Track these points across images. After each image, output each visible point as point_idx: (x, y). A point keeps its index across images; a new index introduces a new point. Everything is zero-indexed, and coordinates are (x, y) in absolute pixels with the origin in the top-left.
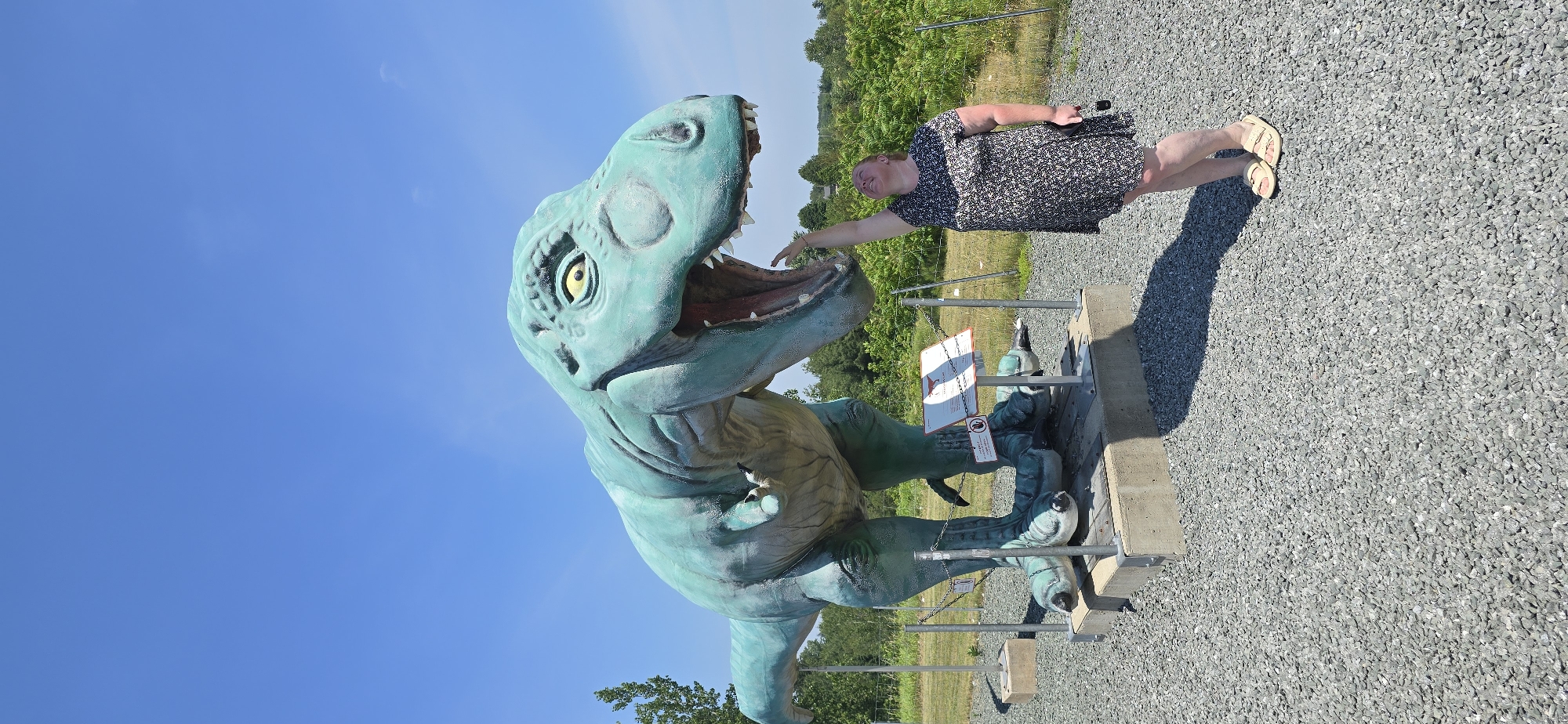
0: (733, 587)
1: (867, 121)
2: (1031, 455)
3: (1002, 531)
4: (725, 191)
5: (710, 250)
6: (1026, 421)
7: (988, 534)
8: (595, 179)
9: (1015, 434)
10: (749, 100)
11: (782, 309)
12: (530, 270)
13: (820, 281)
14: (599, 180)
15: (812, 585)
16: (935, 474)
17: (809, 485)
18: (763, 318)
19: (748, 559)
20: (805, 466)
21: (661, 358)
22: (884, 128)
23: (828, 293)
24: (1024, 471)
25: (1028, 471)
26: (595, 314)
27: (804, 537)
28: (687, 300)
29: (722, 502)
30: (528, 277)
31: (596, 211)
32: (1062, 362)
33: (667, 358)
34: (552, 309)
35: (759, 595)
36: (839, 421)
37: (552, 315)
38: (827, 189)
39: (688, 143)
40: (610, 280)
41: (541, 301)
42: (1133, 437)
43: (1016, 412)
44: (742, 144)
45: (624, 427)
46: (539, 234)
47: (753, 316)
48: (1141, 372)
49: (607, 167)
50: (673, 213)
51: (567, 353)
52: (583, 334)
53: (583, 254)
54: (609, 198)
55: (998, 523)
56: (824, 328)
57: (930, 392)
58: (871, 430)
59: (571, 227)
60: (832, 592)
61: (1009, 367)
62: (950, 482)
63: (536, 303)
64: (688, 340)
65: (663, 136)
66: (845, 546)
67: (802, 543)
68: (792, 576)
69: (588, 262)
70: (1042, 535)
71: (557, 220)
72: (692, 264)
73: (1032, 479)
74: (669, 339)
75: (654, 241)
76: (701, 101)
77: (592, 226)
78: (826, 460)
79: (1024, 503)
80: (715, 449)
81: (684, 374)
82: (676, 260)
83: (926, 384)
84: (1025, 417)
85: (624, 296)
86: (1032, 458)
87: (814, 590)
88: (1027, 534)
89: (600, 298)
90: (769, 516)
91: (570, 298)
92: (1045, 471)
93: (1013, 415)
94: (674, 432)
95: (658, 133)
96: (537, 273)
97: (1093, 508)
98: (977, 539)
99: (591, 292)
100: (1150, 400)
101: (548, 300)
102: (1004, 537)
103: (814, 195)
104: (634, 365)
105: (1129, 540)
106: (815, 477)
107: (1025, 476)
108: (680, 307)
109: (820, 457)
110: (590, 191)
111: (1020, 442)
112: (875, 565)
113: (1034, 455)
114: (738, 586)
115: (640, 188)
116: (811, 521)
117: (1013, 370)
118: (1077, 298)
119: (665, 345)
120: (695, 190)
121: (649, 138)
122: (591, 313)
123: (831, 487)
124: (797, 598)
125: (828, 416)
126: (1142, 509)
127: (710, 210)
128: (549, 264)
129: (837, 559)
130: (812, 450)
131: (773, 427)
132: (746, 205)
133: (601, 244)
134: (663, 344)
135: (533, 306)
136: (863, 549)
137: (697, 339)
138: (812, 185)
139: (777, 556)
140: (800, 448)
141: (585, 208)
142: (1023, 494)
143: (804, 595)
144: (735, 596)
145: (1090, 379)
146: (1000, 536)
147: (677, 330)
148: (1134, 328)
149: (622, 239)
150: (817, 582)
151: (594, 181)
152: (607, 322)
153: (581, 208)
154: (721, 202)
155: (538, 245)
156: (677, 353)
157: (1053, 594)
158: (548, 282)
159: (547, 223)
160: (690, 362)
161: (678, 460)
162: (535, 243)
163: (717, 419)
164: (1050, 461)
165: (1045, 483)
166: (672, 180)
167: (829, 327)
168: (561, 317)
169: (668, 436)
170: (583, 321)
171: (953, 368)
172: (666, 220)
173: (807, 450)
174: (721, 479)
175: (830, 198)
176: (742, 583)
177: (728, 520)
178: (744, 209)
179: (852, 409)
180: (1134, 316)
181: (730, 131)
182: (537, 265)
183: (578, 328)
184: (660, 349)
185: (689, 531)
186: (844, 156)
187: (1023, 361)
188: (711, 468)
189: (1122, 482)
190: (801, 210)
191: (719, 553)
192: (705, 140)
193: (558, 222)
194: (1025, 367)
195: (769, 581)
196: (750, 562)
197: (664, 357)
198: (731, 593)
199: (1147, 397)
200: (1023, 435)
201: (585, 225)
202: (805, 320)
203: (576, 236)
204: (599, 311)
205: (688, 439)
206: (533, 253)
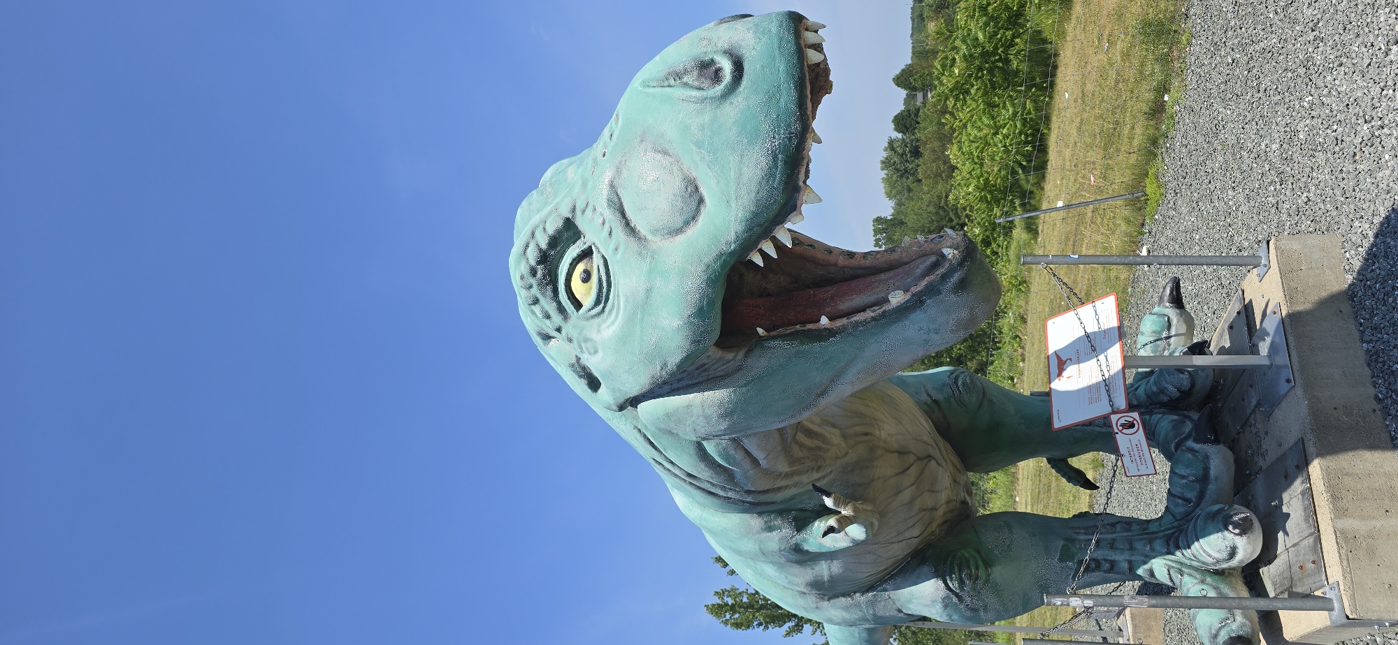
0: (814, 599)
1: (963, 30)
2: (1192, 450)
3: (1151, 542)
4: (775, 157)
5: (757, 242)
6: (1178, 400)
7: (1131, 544)
8: (601, 145)
9: (1164, 414)
10: (812, 17)
11: (863, 310)
12: (524, 269)
13: (919, 271)
14: (605, 146)
15: (909, 601)
16: (1057, 454)
17: (906, 495)
18: (839, 323)
19: (831, 577)
20: (900, 473)
21: (700, 379)
22: (981, 36)
23: (932, 291)
24: (1181, 471)
25: (1188, 471)
26: (608, 327)
27: (899, 550)
28: (729, 307)
29: (795, 519)
30: (522, 278)
31: (605, 192)
32: (1231, 327)
33: (708, 380)
34: (557, 318)
35: (846, 608)
36: (940, 397)
37: (557, 326)
38: (920, 95)
39: (719, 89)
40: (625, 284)
41: (543, 308)
42: (1354, 448)
43: (1166, 389)
44: (800, 87)
45: (665, 450)
46: (536, 219)
47: (824, 320)
48: (1362, 357)
49: (614, 126)
50: (703, 190)
51: (584, 368)
52: (596, 352)
53: (590, 247)
54: (618, 171)
55: (1145, 529)
56: (925, 337)
57: (1060, 374)
58: (980, 407)
59: (574, 210)
60: (934, 611)
61: (1154, 328)
62: (1075, 462)
63: (537, 309)
64: (736, 356)
65: (685, 79)
66: (950, 559)
67: (896, 556)
68: (885, 590)
69: (597, 260)
70: (1211, 559)
71: (557, 201)
72: (732, 263)
73: (1193, 481)
74: (708, 357)
75: (679, 231)
76: (740, 25)
77: (599, 210)
78: (925, 461)
79: (1180, 510)
80: (783, 467)
81: (730, 402)
82: (709, 258)
83: (1054, 363)
84: (1178, 394)
85: (644, 304)
86: (1194, 455)
87: (911, 606)
88: (1187, 552)
89: (613, 307)
90: (853, 541)
91: (578, 305)
92: (1212, 473)
93: (1162, 391)
94: (726, 457)
95: (678, 76)
96: (533, 272)
97: (1286, 533)
98: (1116, 549)
99: (602, 298)
100: (1376, 397)
101: (551, 308)
102: (1152, 549)
103: (907, 101)
104: (667, 388)
105: (1353, 598)
106: (912, 485)
107: (1183, 477)
108: (719, 321)
109: (920, 459)
110: (595, 160)
111: (1174, 428)
112: (987, 581)
113: (1196, 451)
114: (821, 598)
115: (659, 156)
116: (908, 534)
117: (1160, 333)
118: (1262, 252)
119: (704, 365)
120: (731, 158)
121: (666, 84)
122: (604, 326)
123: (933, 491)
124: (891, 613)
125: (926, 391)
126: (1371, 552)
127: (754, 188)
128: (548, 260)
129: (941, 574)
130: (908, 453)
131: (859, 429)
132: (807, 176)
133: (610, 233)
134: (701, 363)
135: (533, 313)
136: (972, 563)
137: (747, 355)
138: (906, 92)
139: (865, 572)
140: (893, 452)
141: (590, 184)
142: (1179, 498)
143: (900, 611)
144: (817, 608)
145: (1282, 359)
146: (1148, 548)
147: (719, 344)
148: (1350, 294)
149: (638, 228)
150: (916, 598)
151: (600, 147)
152: (623, 339)
153: (585, 185)
154: (770, 175)
155: (533, 235)
156: (720, 374)
157: (1226, 638)
158: (547, 284)
159: (546, 204)
160: (737, 386)
161: (736, 484)
162: (529, 233)
163: (783, 439)
164: (1219, 460)
165: (1211, 487)
166: (699, 145)
167: (934, 336)
168: (568, 328)
169: (720, 462)
170: (593, 335)
171: (1091, 345)
172: (694, 199)
173: (902, 453)
174: (792, 498)
175: (923, 103)
176: (825, 595)
177: (804, 540)
178: (805, 182)
179: (956, 382)
180: (1350, 278)
181: (782, 68)
182: (533, 263)
183: (590, 343)
184: (697, 369)
185: (758, 551)
186: (939, 67)
187: (1174, 321)
188: (779, 489)
189: (1339, 512)
190: (895, 117)
191: (796, 569)
192: (745, 81)
193: (557, 204)
194: (1176, 329)
195: (858, 595)
196: (833, 579)
197: (704, 378)
198: (815, 605)
199: (1372, 391)
200: (1175, 417)
201: (590, 207)
202: (898, 327)
203: (581, 223)
204: (613, 323)
205: (746, 464)
206: (527, 246)
